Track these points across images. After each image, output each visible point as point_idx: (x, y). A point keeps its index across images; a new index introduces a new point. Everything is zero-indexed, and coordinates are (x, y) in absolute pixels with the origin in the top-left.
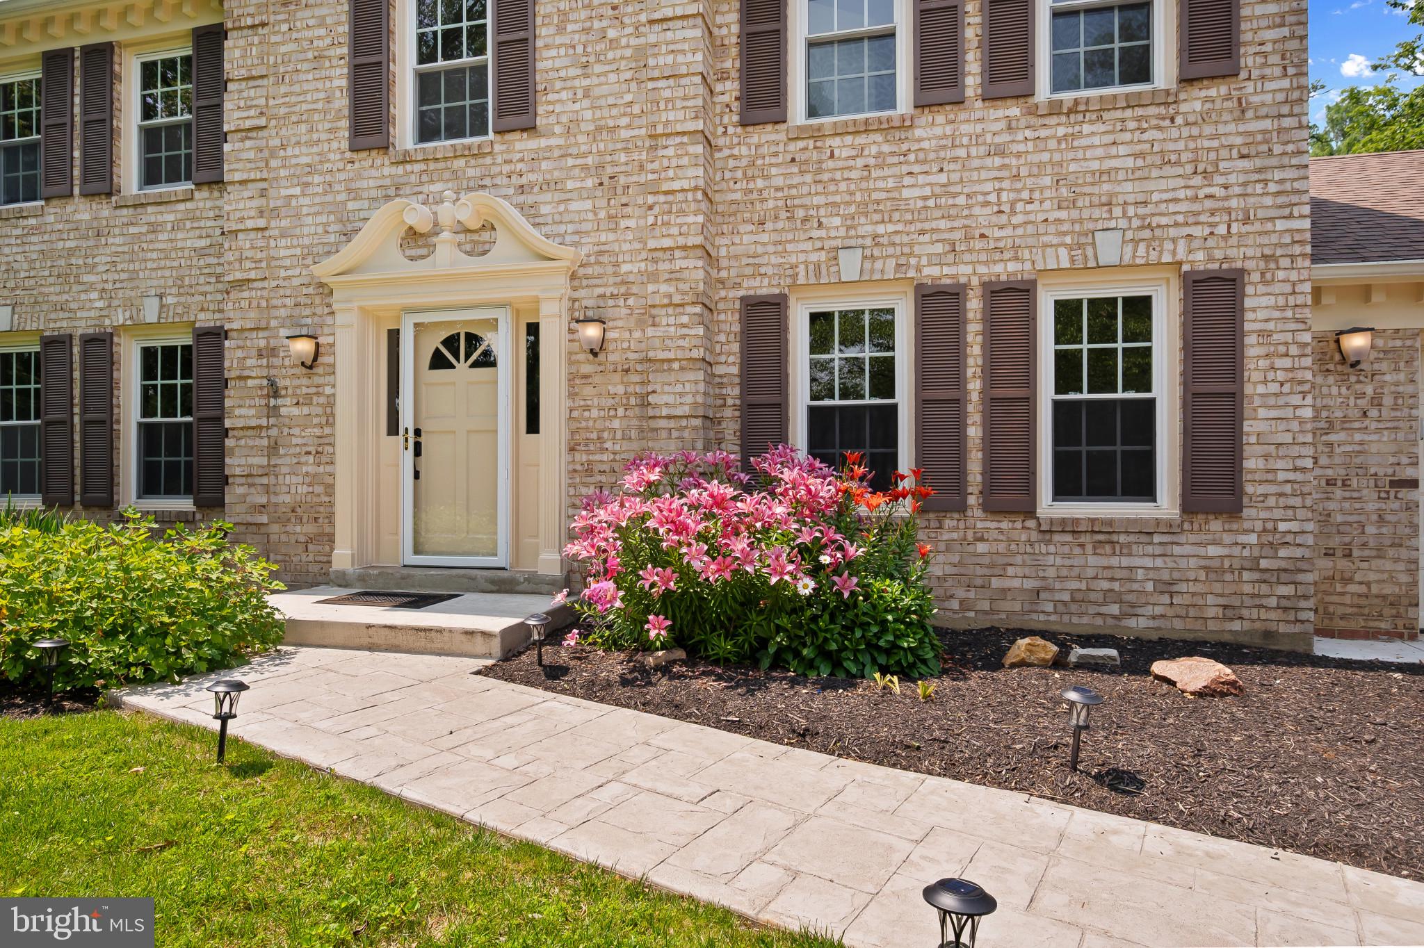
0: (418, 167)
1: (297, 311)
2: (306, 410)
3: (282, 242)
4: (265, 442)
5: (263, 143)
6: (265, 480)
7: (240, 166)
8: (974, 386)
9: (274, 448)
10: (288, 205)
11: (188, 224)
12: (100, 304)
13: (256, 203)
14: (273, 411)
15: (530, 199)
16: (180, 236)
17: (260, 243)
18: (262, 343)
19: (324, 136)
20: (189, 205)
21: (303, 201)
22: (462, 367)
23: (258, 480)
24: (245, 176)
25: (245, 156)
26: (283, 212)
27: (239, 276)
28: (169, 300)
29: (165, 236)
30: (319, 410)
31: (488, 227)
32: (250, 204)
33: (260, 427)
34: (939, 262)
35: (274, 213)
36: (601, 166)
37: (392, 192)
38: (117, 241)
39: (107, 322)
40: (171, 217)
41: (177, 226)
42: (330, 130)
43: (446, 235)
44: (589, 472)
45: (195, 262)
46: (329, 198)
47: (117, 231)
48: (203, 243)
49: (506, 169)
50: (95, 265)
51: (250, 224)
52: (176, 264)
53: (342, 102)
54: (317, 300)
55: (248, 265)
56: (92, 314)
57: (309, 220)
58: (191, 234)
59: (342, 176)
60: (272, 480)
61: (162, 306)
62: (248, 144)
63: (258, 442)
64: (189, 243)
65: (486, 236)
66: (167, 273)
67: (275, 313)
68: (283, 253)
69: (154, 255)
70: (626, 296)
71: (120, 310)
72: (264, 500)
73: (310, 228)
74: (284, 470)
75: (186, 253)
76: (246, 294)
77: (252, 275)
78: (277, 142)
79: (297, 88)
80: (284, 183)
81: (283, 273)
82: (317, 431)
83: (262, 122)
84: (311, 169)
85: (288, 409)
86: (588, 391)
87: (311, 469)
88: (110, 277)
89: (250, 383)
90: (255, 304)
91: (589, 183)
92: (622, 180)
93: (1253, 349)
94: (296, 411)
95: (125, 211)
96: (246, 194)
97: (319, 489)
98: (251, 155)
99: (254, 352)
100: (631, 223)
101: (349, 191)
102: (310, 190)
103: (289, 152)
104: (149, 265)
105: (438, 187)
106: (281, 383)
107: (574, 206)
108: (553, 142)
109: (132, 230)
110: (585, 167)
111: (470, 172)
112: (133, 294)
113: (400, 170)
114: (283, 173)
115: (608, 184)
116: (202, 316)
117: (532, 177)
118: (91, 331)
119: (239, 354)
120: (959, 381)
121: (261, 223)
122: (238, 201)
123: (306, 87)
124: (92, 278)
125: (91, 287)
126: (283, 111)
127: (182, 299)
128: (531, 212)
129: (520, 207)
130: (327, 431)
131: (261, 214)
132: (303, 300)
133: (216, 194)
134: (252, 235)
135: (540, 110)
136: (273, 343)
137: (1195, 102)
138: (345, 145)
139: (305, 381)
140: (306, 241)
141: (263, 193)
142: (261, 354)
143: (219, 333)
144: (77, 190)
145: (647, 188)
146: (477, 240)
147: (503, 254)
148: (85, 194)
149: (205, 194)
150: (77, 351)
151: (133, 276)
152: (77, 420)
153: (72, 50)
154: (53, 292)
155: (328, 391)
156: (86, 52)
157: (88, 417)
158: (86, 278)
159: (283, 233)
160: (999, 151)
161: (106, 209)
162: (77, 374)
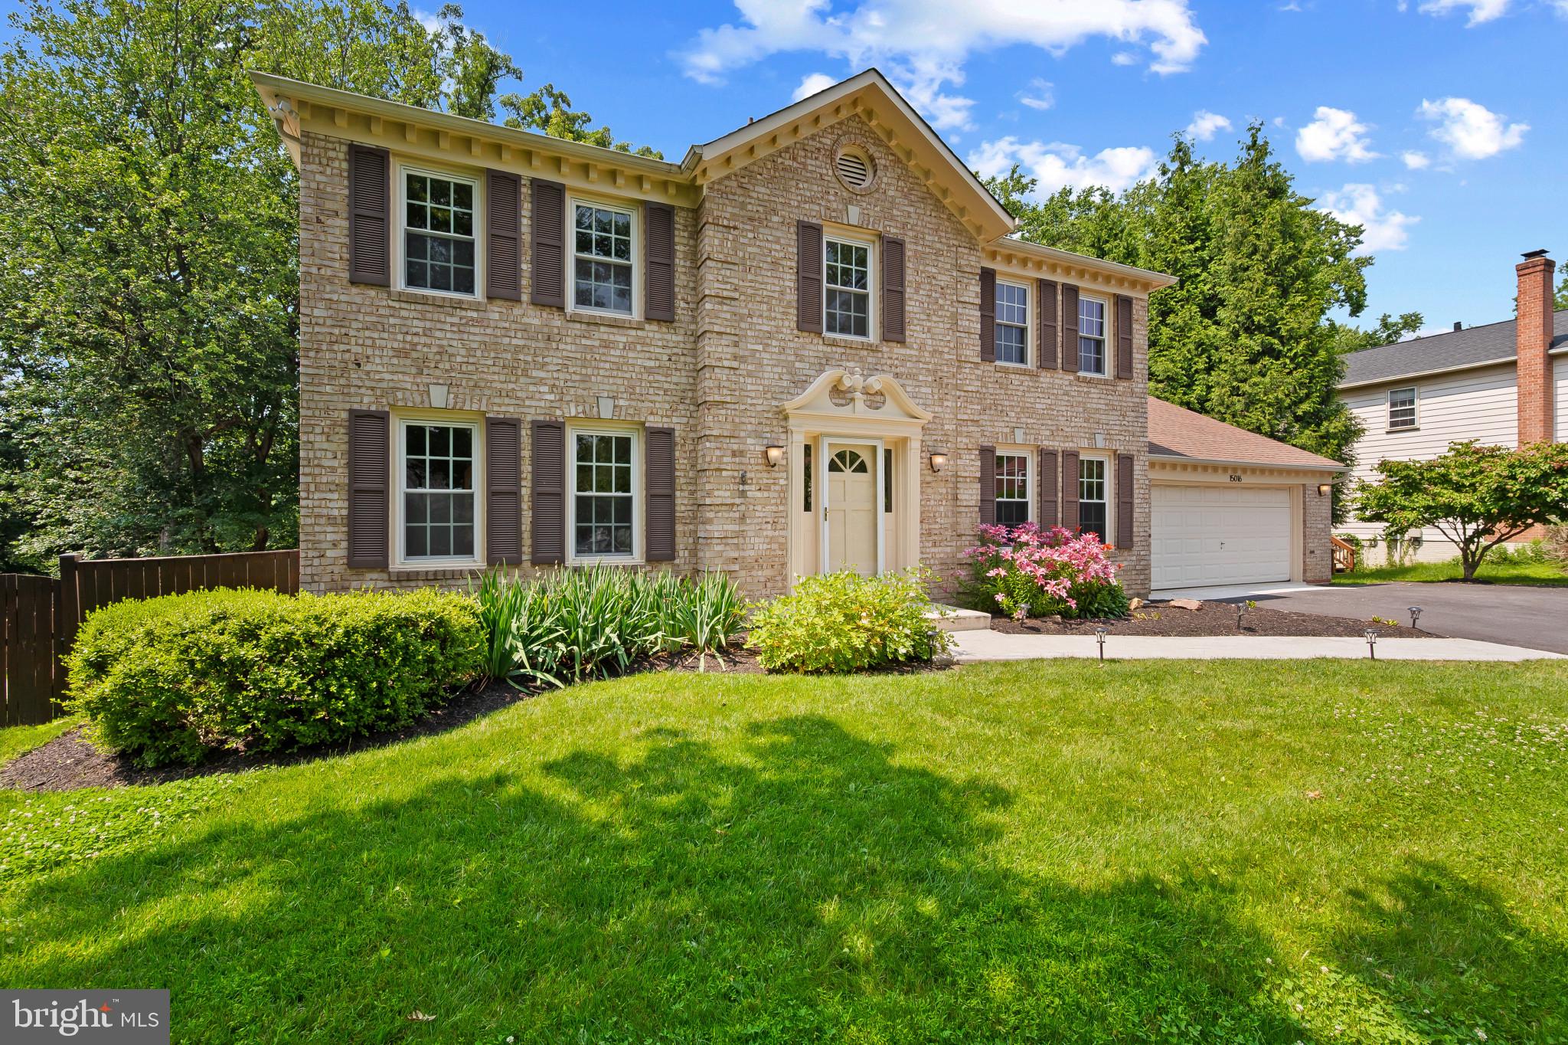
0: (839, 350)
1: (760, 428)
2: (766, 494)
3: (749, 380)
4: (737, 515)
5: (737, 310)
6: (735, 541)
7: (719, 321)
8: (1060, 495)
9: (743, 518)
10: (754, 356)
11: (639, 348)
12: (551, 397)
13: (731, 350)
14: (743, 494)
15: (902, 381)
16: (631, 354)
17: (734, 378)
18: (735, 447)
19: (779, 316)
20: (640, 333)
21: (764, 355)
22: (848, 471)
23: (730, 541)
24: (722, 330)
25: (723, 315)
26: (750, 360)
27: (717, 398)
28: (622, 402)
29: (618, 353)
30: (776, 495)
31: (880, 393)
32: (726, 349)
33: (733, 505)
34: (1047, 438)
35: (743, 359)
36: (936, 371)
37: (824, 361)
38: (567, 348)
39: (558, 413)
40: (624, 339)
41: (629, 346)
42: (783, 313)
43: (858, 395)
44: (930, 534)
45: (645, 376)
46: (783, 357)
47: (569, 340)
48: (652, 364)
49: (889, 362)
50: (545, 364)
51: (726, 363)
52: (627, 375)
53: (792, 297)
54: (775, 423)
55: (725, 392)
56: (542, 404)
57: (769, 369)
58: (641, 355)
59: (791, 345)
60: (741, 540)
61: (615, 406)
62: (725, 308)
63: (732, 514)
64: (639, 362)
65: (878, 398)
66: (620, 381)
67: (744, 427)
68: (749, 387)
69: (607, 366)
70: (947, 442)
71: (572, 405)
72: (736, 555)
73: (770, 374)
74: (750, 534)
75: (637, 369)
76: (723, 412)
77: (728, 399)
78: (746, 311)
79: (760, 279)
80: (750, 340)
81: (749, 401)
82: (774, 508)
83: (736, 295)
84: (770, 335)
85: (752, 492)
86: (929, 490)
87: (770, 533)
88: (562, 376)
89: (724, 473)
90: (730, 419)
91: (930, 379)
92: (945, 381)
93: (1135, 485)
94: (759, 494)
95: (578, 326)
96: (724, 342)
97: (775, 546)
98: (728, 316)
99: (729, 453)
100: (949, 404)
101: (797, 355)
102: (770, 349)
103: (755, 320)
104: (602, 372)
105: (851, 364)
106: (748, 475)
107: (923, 390)
108: (913, 352)
109: (584, 341)
110: (928, 370)
111: (870, 360)
112: (585, 393)
113: (829, 349)
114: (749, 333)
115: (939, 381)
116: (651, 418)
117: (902, 370)
118: (541, 418)
119: (718, 453)
120: (1056, 493)
121: (735, 364)
122: (717, 346)
123: (766, 280)
124: (542, 374)
125: (541, 381)
126: (750, 291)
127: (634, 403)
128: (904, 389)
130: (781, 508)
131: (735, 358)
132: (764, 421)
133: (664, 329)
134: (727, 371)
135: (907, 333)
136: (742, 447)
138: (793, 325)
139: (765, 475)
140: (766, 382)
141: (736, 344)
142: (734, 454)
143: (668, 433)
144: (525, 298)
145: (957, 387)
146: (875, 399)
147: (889, 409)
148: (534, 303)
149: (654, 327)
150: (525, 434)
151: (586, 379)
152: (526, 492)
153: (519, 177)
154: (497, 380)
155: (782, 482)
156: (538, 185)
157: (540, 490)
158: (535, 373)
159: (750, 375)
160: (1066, 394)
161: (557, 321)
162: (526, 453)
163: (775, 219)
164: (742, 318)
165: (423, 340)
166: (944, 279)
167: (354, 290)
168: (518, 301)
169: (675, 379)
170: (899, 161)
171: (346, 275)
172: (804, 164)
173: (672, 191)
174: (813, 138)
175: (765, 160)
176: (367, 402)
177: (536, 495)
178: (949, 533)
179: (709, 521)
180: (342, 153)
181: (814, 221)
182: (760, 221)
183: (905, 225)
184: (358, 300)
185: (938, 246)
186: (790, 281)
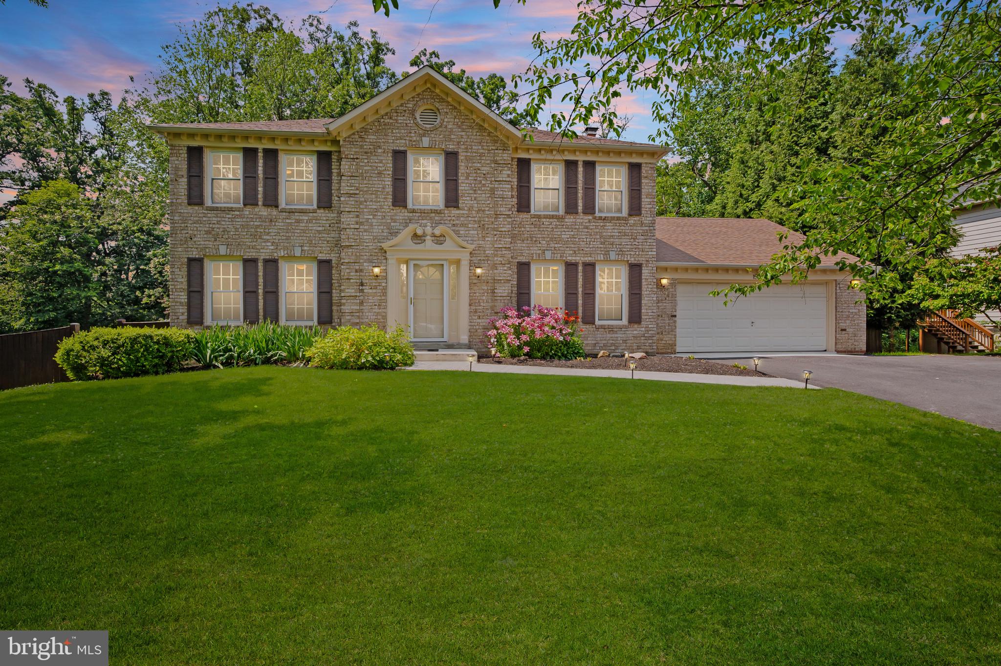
0: (417, 214)
1: (371, 257)
2: (374, 291)
3: (365, 234)
4: (358, 301)
5: (358, 199)
6: (358, 314)
7: (348, 206)
8: (580, 290)
9: (362, 303)
10: (368, 222)
11: (314, 221)
12: (272, 247)
13: (355, 219)
14: (362, 291)
15: (457, 229)
16: (310, 225)
17: (356, 233)
18: (357, 267)
19: (382, 200)
20: (314, 214)
21: (373, 220)
23: (355, 314)
24: (350, 210)
25: (350, 203)
26: (365, 224)
27: (347, 244)
28: (305, 248)
29: (304, 225)
30: (380, 291)
31: (442, 236)
32: (352, 219)
33: (356, 296)
34: (571, 255)
35: (362, 224)
36: (480, 221)
37: (408, 221)
38: (280, 224)
39: (275, 254)
40: (307, 218)
41: (309, 221)
42: (384, 198)
43: (428, 237)
44: (476, 312)
45: (317, 235)
46: (384, 221)
47: (280, 221)
48: (321, 229)
49: (449, 218)
50: (269, 233)
51: (352, 226)
52: (308, 235)
53: (389, 190)
54: (379, 254)
55: (352, 240)
56: (268, 251)
57: (376, 227)
58: (315, 225)
59: (389, 214)
60: (361, 314)
61: (302, 250)
62: (351, 199)
63: (355, 301)
64: (314, 228)
65: (442, 238)
66: (305, 238)
67: (362, 257)
68: (365, 237)
69: (298, 231)
70: (488, 260)
71: (282, 251)
72: (358, 321)
73: (376, 230)
74: (365, 311)
75: (313, 232)
76: (351, 250)
77: (353, 244)
78: (363, 199)
79: (371, 182)
80: (366, 214)
81: (365, 244)
82: (379, 298)
83: (357, 192)
84: (377, 210)
85: (367, 290)
86: (475, 288)
87: (377, 311)
88: (277, 237)
89: (352, 281)
90: (354, 254)
91: (476, 226)
92: (487, 226)
93: (644, 283)
94: (370, 291)
95: (284, 214)
96: (351, 216)
97: (379, 317)
98: (353, 203)
99: (354, 270)
100: (489, 239)
101: (392, 219)
102: (377, 217)
103: (368, 203)
104: (296, 235)
105: (425, 221)
106: (364, 281)
107: (472, 232)
108: (464, 212)
109: (287, 221)
110: (474, 221)
111: (436, 218)
112: (288, 245)
113: (411, 214)
114: (365, 210)
115: (482, 227)
116: (320, 255)
117: (458, 222)
118: (268, 257)
119: (348, 271)
120: (577, 288)
121: (357, 226)
122: (347, 218)
123: (374, 182)
124: (268, 237)
125: (268, 241)
126: (365, 189)
127: (312, 248)
128: (457, 233)
129: (454, 231)
130: (383, 298)
131: (357, 223)
132: (373, 254)
133: (327, 212)
134: (353, 230)
135: (460, 202)
136: (361, 268)
137: (632, 220)
138: (390, 204)
139: (374, 281)
140: (375, 234)
141: (357, 216)
142: (356, 271)
143: (329, 262)
144: (260, 203)
145: (494, 229)
146: (439, 240)
147: (448, 245)
148: (264, 205)
149: (322, 211)
150: (260, 265)
151: (288, 238)
152: (261, 291)
153: (257, 149)
154: (248, 241)
155: (384, 284)
156: (266, 151)
157: (267, 290)
158: (265, 237)
159: (365, 231)
160: (587, 228)
161: (274, 212)
162: (261, 274)
163: (380, 151)
164: (361, 203)
165: (217, 226)
166: (485, 170)
167: (189, 207)
168: (257, 205)
169: (332, 235)
170: (455, 108)
171: (186, 201)
172: (396, 120)
173: (329, 144)
174: (402, 105)
175: (373, 122)
176: (195, 254)
177: (266, 293)
178: (489, 311)
179: (344, 304)
180: (185, 150)
181: (402, 149)
182: (371, 153)
183: (459, 143)
184: (191, 211)
185: (481, 151)
186: (388, 182)
